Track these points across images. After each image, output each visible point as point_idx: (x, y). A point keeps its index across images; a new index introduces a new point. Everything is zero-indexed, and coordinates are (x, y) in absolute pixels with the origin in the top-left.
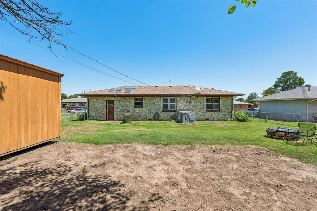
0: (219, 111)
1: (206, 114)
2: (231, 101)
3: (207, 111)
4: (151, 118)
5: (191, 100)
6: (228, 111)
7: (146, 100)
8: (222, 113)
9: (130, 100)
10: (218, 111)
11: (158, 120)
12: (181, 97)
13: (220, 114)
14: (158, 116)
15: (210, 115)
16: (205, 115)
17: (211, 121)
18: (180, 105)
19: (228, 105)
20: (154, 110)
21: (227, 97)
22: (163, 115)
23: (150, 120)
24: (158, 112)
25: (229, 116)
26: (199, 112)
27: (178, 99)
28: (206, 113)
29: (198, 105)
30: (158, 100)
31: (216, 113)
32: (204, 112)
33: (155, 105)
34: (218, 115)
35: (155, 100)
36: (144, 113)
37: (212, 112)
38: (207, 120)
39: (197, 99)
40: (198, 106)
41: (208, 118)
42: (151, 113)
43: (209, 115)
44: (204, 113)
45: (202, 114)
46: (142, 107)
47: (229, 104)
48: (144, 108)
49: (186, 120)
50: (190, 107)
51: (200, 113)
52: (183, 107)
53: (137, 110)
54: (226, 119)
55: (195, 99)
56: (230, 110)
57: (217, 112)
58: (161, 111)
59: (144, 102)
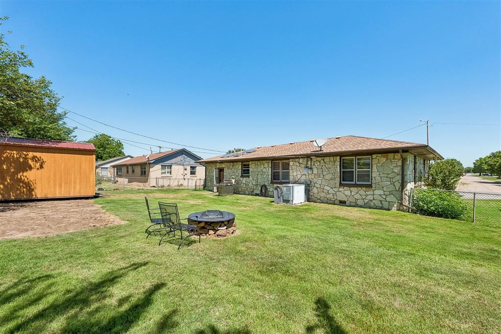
0: (370, 186)
1: (339, 191)
2: (400, 163)
3: (341, 185)
4: (259, 192)
5: (312, 164)
6: (392, 188)
7: (253, 166)
8: (377, 192)
9: (237, 166)
10: (367, 187)
11: (265, 196)
12: (297, 160)
13: (371, 193)
14: (266, 189)
15: (348, 193)
16: (337, 193)
17: (350, 206)
18: (295, 174)
19: (393, 172)
20: (261, 182)
21: (391, 156)
22: (271, 189)
23: (257, 195)
24: (266, 184)
25: (394, 200)
26: (326, 187)
27: (291, 163)
28: (340, 189)
29: (324, 173)
30: (266, 165)
31: (362, 191)
32: (335, 187)
33: (263, 173)
34: (367, 195)
35: (262, 166)
36: (250, 185)
37: (352, 189)
38: (342, 203)
39: (322, 161)
40: (323, 176)
41: (345, 199)
42: (258, 185)
43: (345, 193)
44: (336, 190)
45: (331, 191)
46: (249, 177)
47: (396, 171)
48: (251, 178)
49: (279, 198)
50: (310, 177)
51: (328, 188)
52: (299, 176)
53: (244, 180)
54: (386, 205)
55: (320, 162)
56: (398, 185)
57: (364, 189)
58: (269, 182)
59: (251, 170)
